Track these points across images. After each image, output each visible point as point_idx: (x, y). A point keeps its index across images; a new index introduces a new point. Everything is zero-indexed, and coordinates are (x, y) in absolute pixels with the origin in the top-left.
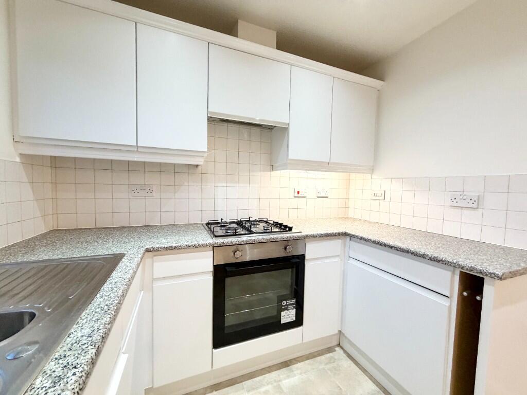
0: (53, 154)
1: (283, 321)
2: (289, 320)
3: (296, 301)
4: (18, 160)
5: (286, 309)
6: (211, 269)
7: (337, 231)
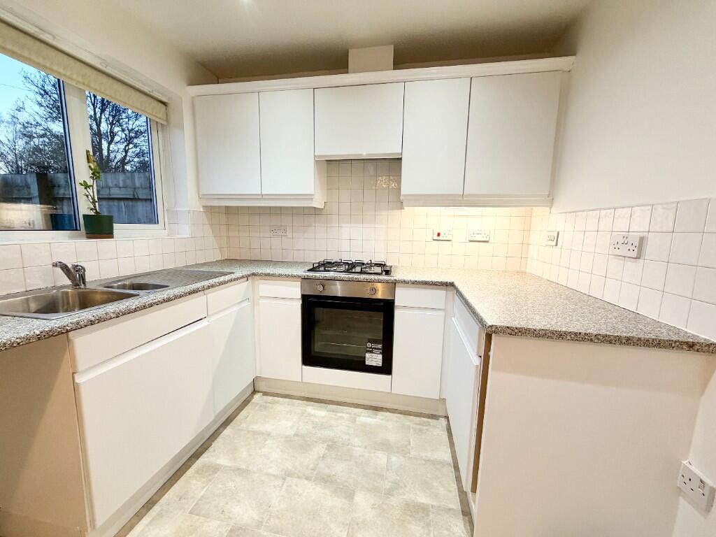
0: (227, 205)
1: (368, 363)
2: (374, 364)
3: (383, 346)
4: (202, 210)
5: (371, 352)
6: (300, 297)
7: (440, 280)
